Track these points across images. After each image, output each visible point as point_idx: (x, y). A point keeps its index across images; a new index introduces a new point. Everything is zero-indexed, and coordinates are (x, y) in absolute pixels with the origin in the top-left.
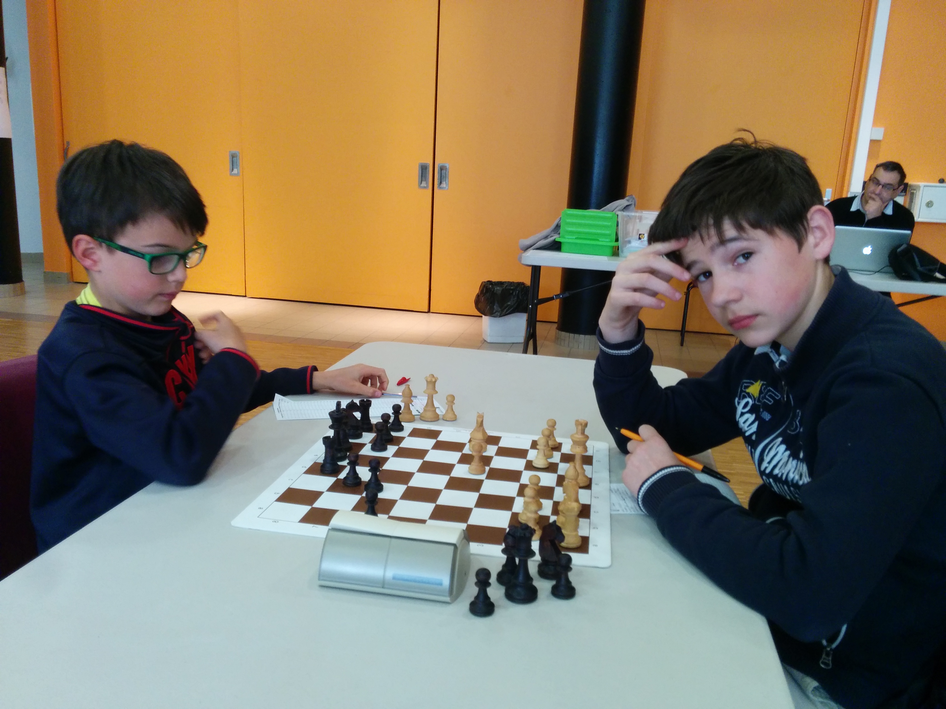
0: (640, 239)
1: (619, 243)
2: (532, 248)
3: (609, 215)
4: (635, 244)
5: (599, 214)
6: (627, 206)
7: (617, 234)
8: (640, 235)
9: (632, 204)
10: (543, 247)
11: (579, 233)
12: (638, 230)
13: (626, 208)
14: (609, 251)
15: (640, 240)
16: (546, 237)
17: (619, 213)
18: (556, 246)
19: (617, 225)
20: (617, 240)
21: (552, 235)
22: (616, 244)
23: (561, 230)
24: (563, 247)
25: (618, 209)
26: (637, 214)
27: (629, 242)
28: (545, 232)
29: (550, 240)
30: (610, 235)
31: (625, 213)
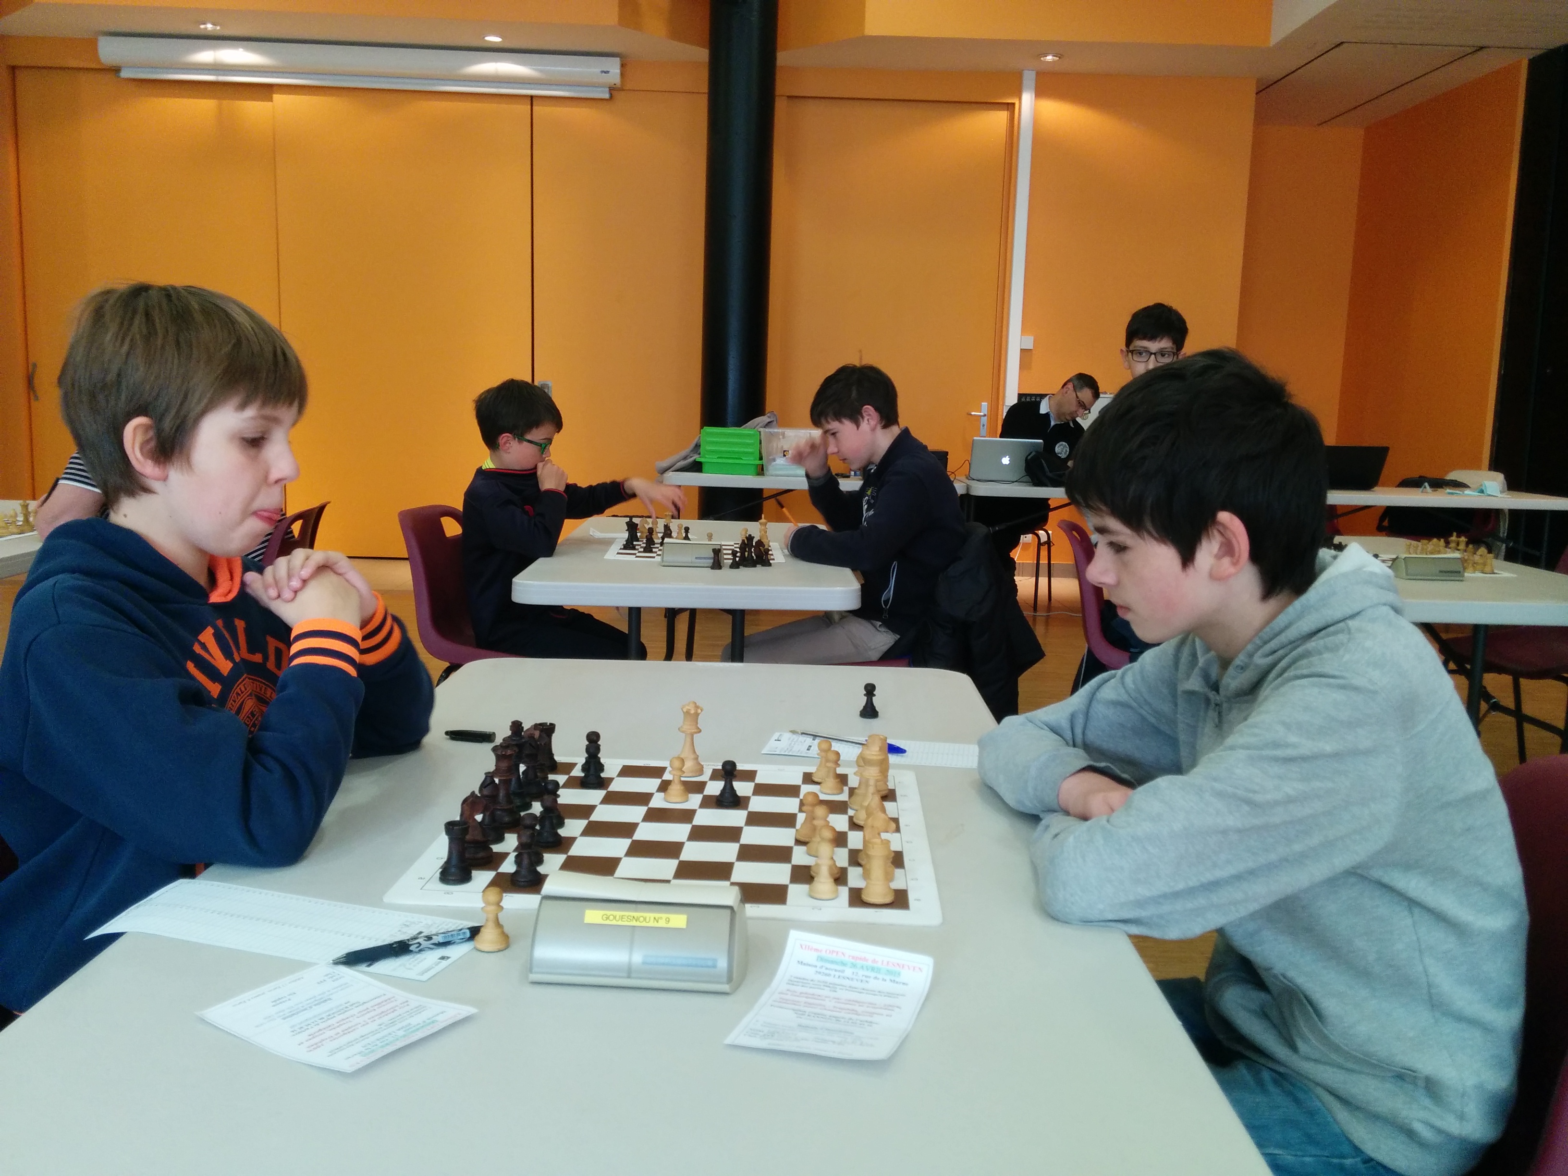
0: (784, 456)
1: (764, 462)
2: (671, 469)
3: (751, 432)
4: (780, 461)
5: (741, 432)
6: (769, 422)
7: (760, 453)
8: (784, 451)
9: (773, 421)
10: (683, 468)
11: (721, 452)
12: (782, 447)
13: (768, 425)
14: (753, 470)
15: (785, 458)
16: (685, 458)
17: (762, 430)
18: (697, 467)
19: (760, 443)
20: (761, 458)
21: (692, 455)
22: (760, 462)
23: (702, 450)
24: (705, 468)
25: (760, 425)
26: (780, 430)
27: (774, 460)
28: (683, 453)
29: (690, 460)
30: (752, 453)
31: (767, 430)
